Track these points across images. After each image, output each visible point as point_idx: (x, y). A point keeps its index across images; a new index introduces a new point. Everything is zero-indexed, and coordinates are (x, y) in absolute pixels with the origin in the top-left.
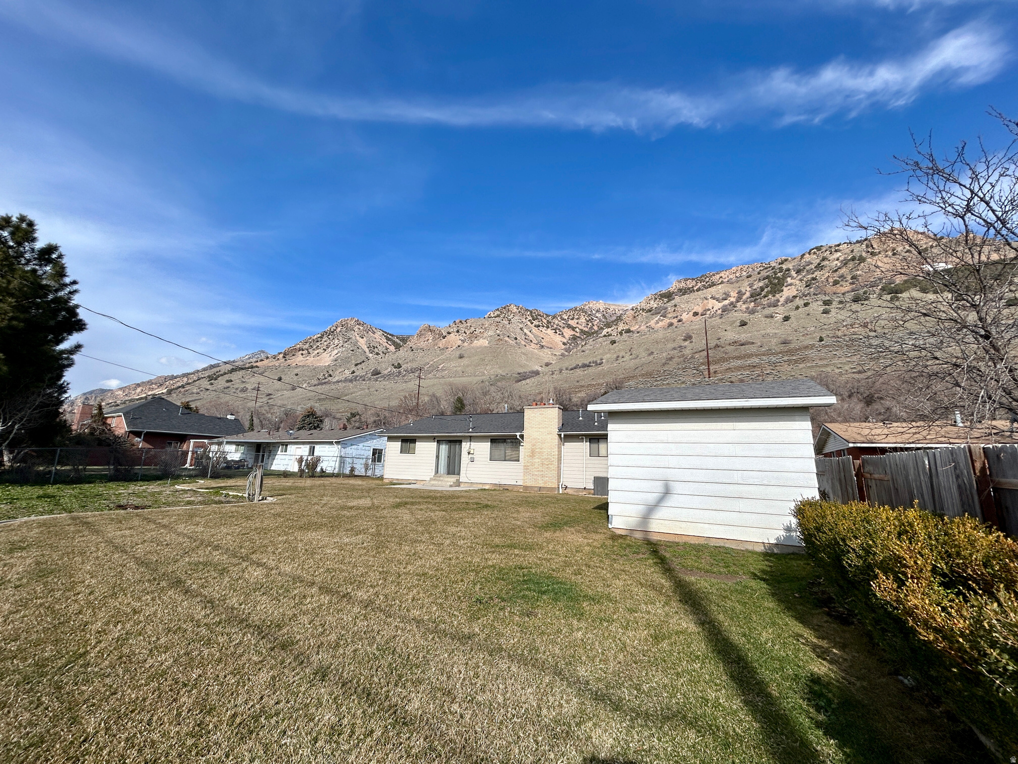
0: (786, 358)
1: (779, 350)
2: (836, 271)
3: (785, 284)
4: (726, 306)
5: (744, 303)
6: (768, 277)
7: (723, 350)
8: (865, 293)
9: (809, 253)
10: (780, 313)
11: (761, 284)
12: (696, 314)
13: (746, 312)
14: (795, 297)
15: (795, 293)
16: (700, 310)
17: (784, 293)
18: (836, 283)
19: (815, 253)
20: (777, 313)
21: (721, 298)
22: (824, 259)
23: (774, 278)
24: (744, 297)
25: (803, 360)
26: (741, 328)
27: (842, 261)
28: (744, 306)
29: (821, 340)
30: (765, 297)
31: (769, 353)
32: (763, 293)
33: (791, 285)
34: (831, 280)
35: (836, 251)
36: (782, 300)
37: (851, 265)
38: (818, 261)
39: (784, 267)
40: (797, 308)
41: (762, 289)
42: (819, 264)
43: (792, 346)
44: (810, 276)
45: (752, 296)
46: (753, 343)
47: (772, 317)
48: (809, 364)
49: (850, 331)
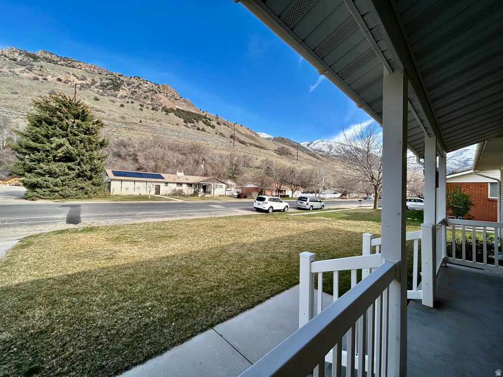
0: (124, 126)
1: (119, 121)
2: (145, 92)
3: (121, 88)
4: (84, 84)
5: (96, 88)
6: (111, 79)
8: (157, 107)
9: (134, 78)
10: (119, 102)
11: (107, 81)
12: (59, 80)
13: (97, 93)
14: (126, 96)
15: (126, 95)
16: (63, 79)
17: (120, 92)
18: (145, 98)
19: (136, 79)
20: (117, 101)
21: (80, 78)
22: (140, 84)
23: (115, 82)
24: (96, 84)
25: (133, 129)
26: (95, 101)
27: (148, 89)
28: (96, 90)
29: (141, 122)
30: (109, 89)
31: (114, 120)
32: (108, 87)
33: (124, 89)
34: (143, 96)
35: (146, 83)
36: (119, 95)
37: (151, 92)
38: (138, 84)
39: (121, 78)
40: (128, 102)
41: (108, 85)
42: (138, 86)
43: (127, 120)
44: (134, 90)
45: (101, 85)
46: (104, 112)
47: (114, 102)
48: (135, 132)
49: (152, 122)
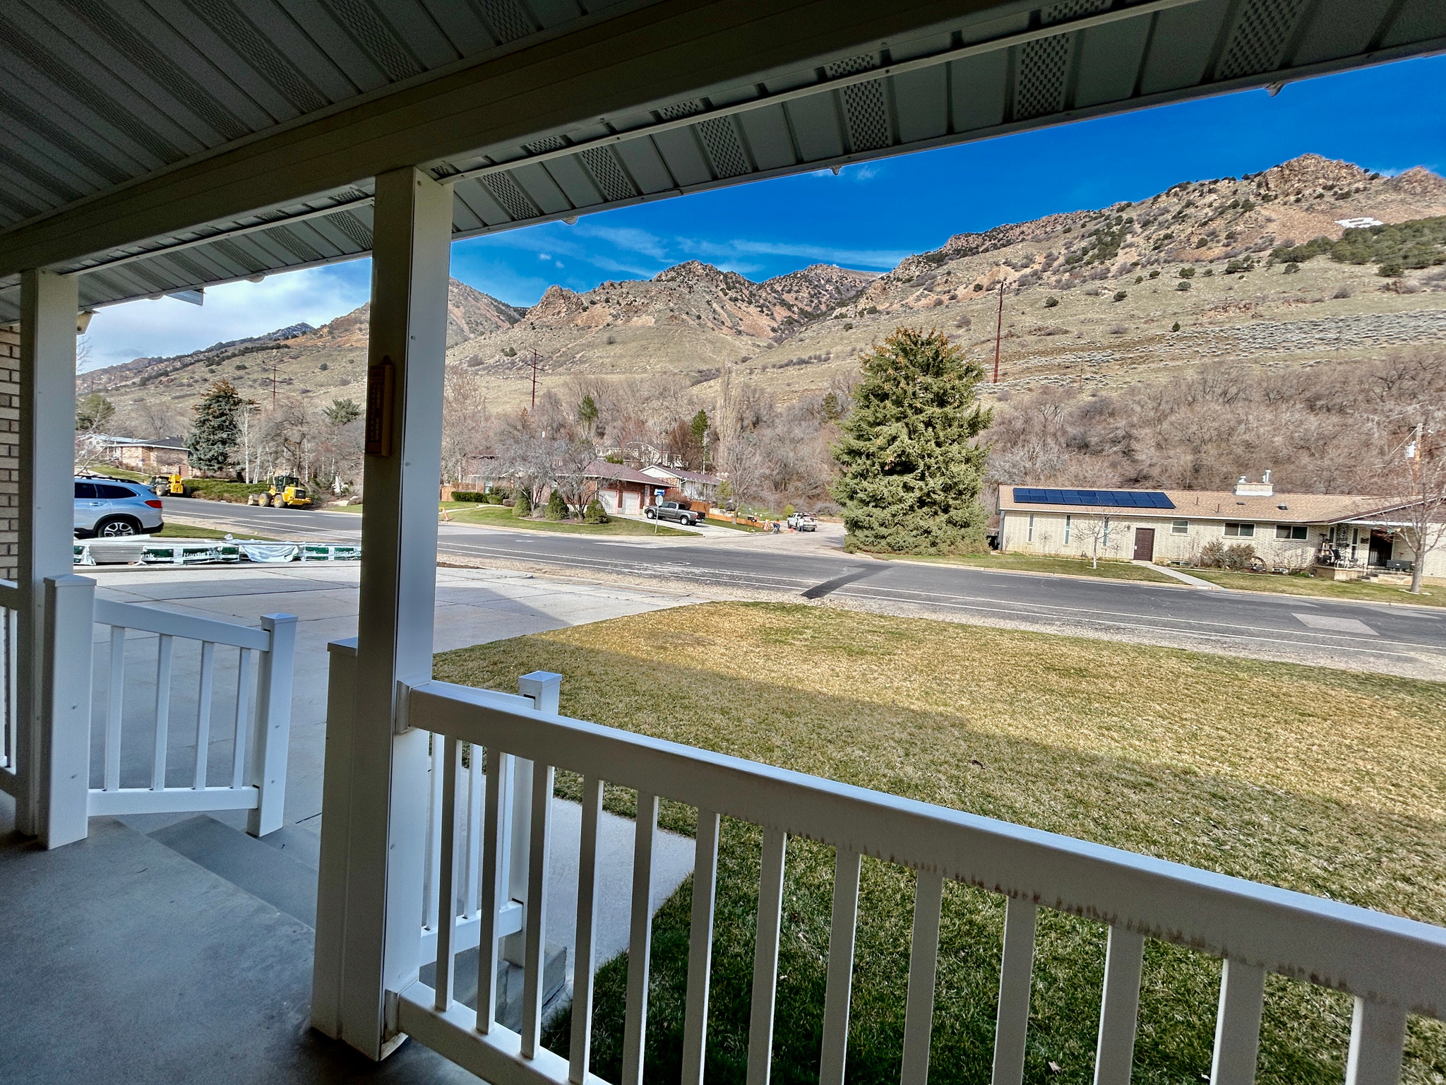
0: (1117, 356)
1: (1106, 343)
2: (1205, 224)
3: (1122, 245)
4: (1027, 276)
5: (1054, 274)
6: (1096, 232)
7: (1018, 340)
8: (1246, 260)
9: (1168, 195)
10: (1111, 286)
11: (1084, 244)
12: (978, 288)
13: (1055, 287)
14: (1135, 264)
15: (1136, 259)
16: (985, 282)
17: (1117, 258)
18: (1202, 243)
19: (1176, 194)
20: (1106, 288)
21: (1020, 263)
22: (1189, 204)
23: (1106, 234)
24: (1056, 264)
25: (1144, 359)
26: (1047, 309)
27: (1216, 209)
28: (1054, 278)
29: (1176, 327)
30: (1088, 263)
31: (1092, 346)
32: (1086, 258)
33: (1130, 245)
34: (1195, 239)
35: (1210, 191)
36: (1114, 269)
37: (1229, 215)
38: (1178, 208)
39: (1125, 216)
40: (1139, 280)
41: (1085, 251)
42: (1180, 212)
43: (1128, 337)
44: (1163, 233)
45: (1067, 262)
46: (1066, 332)
47: (1097, 294)
48: (1153, 366)
49: (1221, 317)
